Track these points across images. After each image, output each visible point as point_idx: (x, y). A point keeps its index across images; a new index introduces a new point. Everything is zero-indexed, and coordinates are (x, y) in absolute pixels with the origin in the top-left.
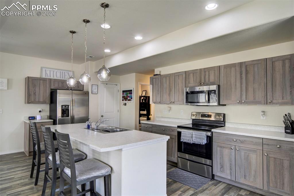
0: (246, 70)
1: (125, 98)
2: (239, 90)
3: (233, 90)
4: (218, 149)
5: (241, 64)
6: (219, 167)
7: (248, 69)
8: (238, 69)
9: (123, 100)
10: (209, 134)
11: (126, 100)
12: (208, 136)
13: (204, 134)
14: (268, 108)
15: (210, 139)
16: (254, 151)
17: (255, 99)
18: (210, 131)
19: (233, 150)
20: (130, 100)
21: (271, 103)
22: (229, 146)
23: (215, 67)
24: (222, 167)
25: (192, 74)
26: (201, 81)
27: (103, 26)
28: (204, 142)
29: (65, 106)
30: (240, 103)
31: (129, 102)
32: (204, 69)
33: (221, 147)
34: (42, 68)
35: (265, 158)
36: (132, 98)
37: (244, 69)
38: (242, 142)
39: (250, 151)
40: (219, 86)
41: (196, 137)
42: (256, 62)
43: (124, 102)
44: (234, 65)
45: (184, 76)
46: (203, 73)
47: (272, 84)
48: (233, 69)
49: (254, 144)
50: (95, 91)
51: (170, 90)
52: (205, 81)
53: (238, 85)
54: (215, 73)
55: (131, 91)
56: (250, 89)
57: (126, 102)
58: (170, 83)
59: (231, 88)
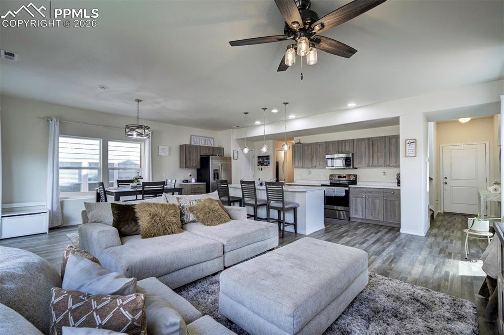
0: (373, 143)
1: (261, 164)
2: (367, 157)
3: (363, 157)
4: (354, 198)
5: (369, 139)
6: (354, 211)
7: (374, 143)
8: (367, 142)
9: (258, 166)
10: (347, 189)
11: (262, 166)
12: (346, 190)
13: (343, 189)
14: (387, 170)
15: (347, 192)
16: (378, 197)
17: (378, 163)
18: (347, 187)
19: (364, 199)
20: (267, 165)
21: (389, 166)
22: (361, 196)
23: (350, 140)
24: (356, 211)
25: (331, 145)
26: (339, 150)
27: (273, 111)
28: (344, 194)
29: (216, 170)
30: (368, 166)
31: (266, 167)
32: (341, 141)
33: (356, 197)
34: (191, 136)
35: (384, 201)
36: (269, 164)
37: (371, 143)
38: (370, 192)
39: (376, 197)
40: (353, 154)
41: (337, 192)
42: (379, 138)
43: (260, 167)
44: (364, 139)
45: (325, 145)
46: (340, 144)
47: (389, 154)
48: (363, 142)
49: (378, 193)
50: (236, 156)
51: (312, 157)
52: (342, 150)
53: (367, 153)
54: (350, 144)
55: (269, 156)
56: (375, 157)
57: (263, 167)
58: (311, 151)
59: (362, 156)
